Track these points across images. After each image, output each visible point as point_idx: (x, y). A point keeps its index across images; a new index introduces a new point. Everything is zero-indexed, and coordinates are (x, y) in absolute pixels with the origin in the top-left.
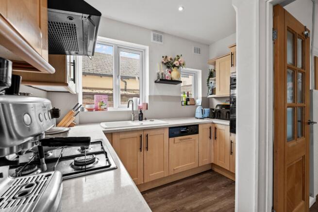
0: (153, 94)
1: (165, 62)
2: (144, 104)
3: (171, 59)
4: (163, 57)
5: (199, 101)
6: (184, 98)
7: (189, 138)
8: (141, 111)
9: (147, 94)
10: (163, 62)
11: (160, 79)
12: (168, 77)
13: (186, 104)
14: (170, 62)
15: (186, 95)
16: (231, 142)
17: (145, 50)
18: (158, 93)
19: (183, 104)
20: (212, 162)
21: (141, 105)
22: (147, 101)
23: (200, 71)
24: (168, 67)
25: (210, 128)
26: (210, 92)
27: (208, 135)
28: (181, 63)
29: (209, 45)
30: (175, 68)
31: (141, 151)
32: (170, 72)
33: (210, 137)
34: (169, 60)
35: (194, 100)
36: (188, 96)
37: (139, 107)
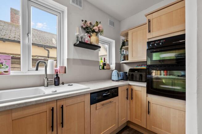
0: (71, 57)
1: (84, 27)
2: (61, 67)
3: (91, 24)
4: (82, 21)
5: (113, 66)
6: (101, 63)
7: (110, 102)
8: (57, 75)
9: (66, 57)
10: (82, 27)
11: (80, 42)
12: (87, 41)
13: (103, 68)
14: (89, 27)
15: (103, 61)
16: (149, 102)
17: (63, 12)
18: (77, 57)
19: (101, 68)
20: (129, 119)
21: (58, 68)
22: (66, 65)
23: (114, 41)
24: (88, 32)
25: (127, 90)
26: (122, 58)
27: (126, 96)
28: (100, 29)
29: (120, 21)
30: (94, 33)
31: (53, 130)
32: (90, 37)
33: (127, 98)
34: (89, 25)
35: (109, 65)
36: (105, 61)
37: (55, 70)
